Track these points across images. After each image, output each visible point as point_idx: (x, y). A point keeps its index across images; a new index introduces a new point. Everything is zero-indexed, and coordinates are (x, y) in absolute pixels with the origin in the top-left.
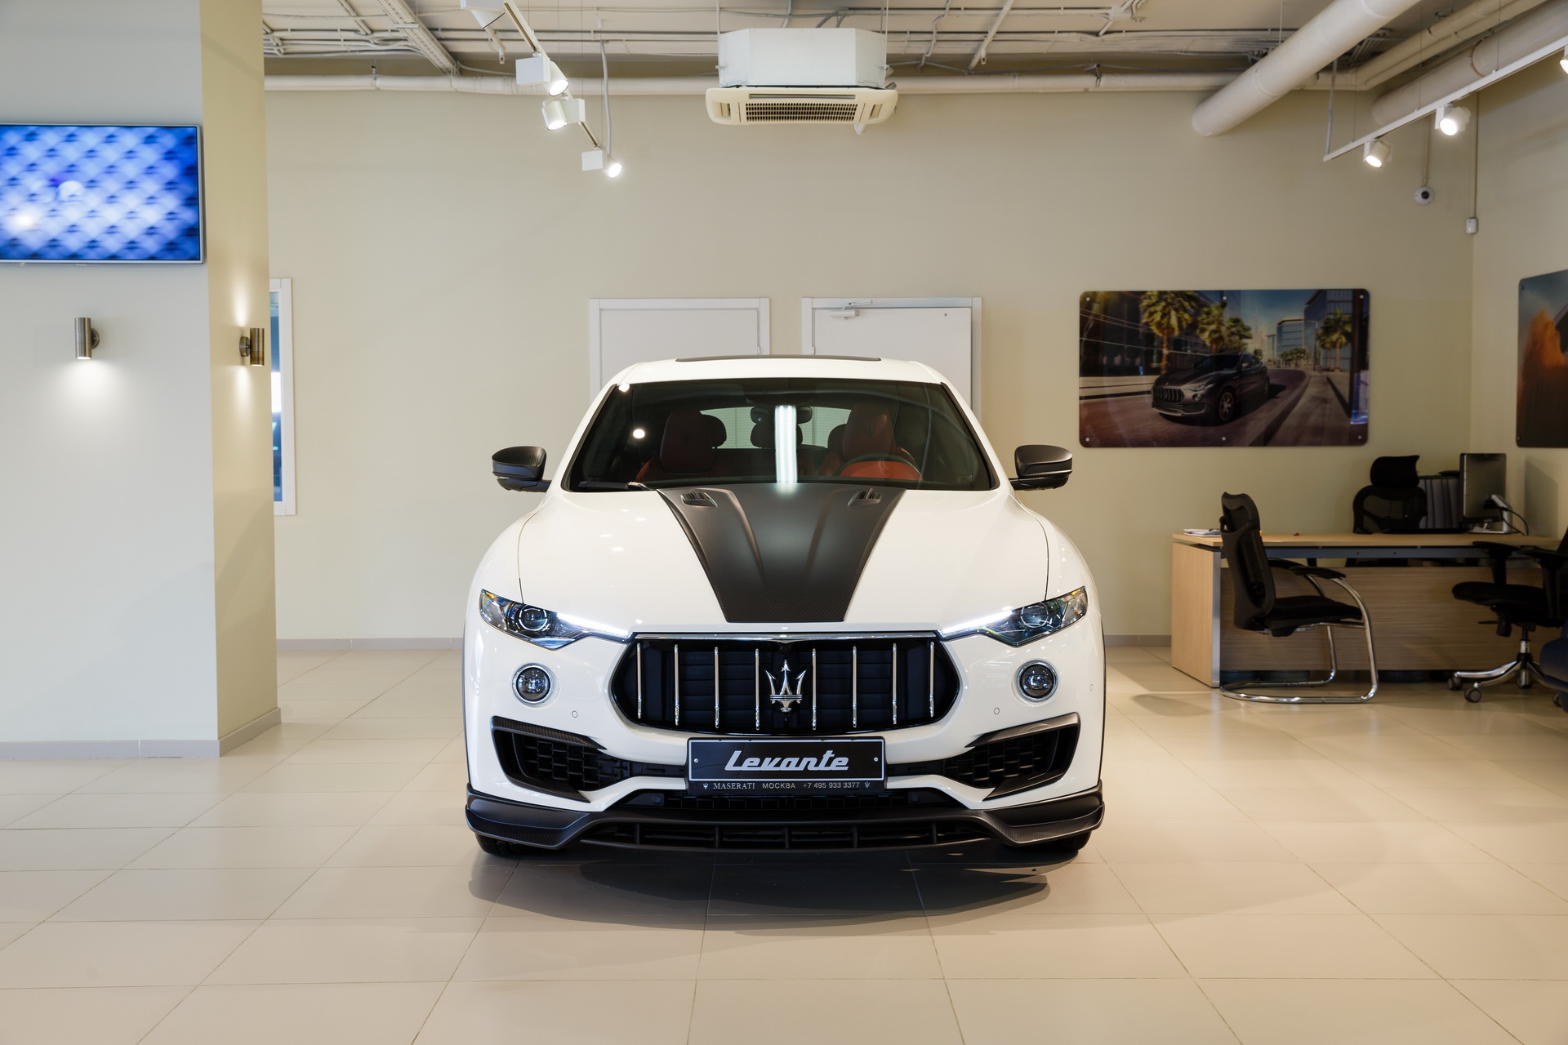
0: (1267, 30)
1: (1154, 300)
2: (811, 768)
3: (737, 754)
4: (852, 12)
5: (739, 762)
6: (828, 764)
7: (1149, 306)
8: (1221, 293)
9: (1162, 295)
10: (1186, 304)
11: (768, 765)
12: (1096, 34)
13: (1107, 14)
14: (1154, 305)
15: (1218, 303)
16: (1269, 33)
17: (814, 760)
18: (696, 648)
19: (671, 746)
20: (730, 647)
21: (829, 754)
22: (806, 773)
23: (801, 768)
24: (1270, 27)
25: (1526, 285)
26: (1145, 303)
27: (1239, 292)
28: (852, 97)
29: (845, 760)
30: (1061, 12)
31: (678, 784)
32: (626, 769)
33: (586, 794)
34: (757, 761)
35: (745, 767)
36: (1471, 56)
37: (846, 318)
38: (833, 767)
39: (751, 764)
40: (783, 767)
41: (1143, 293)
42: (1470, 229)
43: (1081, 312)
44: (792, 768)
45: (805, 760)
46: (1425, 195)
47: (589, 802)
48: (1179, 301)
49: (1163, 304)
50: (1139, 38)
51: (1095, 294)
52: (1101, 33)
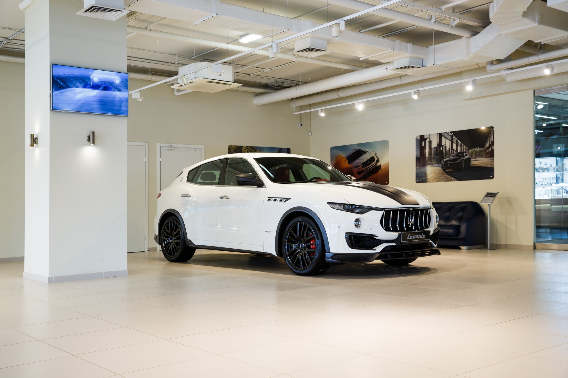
0: (284, 79)
1: (245, 149)
2: (420, 238)
3: (409, 235)
4: (207, 60)
5: (409, 237)
6: (422, 237)
7: (244, 150)
8: (260, 147)
9: (247, 147)
10: (252, 150)
11: (414, 238)
12: (249, 75)
13: (264, 70)
14: (245, 150)
15: (259, 150)
16: (285, 80)
17: (420, 235)
18: (395, 211)
19: (394, 235)
20: (402, 211)
21: (423, 234)
22: (419, 239)
23: (419, 238)
24: (285, 79)
25: (332, 149)
26: (243, 149)
27: (264, 147)
28: (230, 85)
29: (425, 235)
30: (255, 68)
31: (394, 244)
32: (381, 242)
33: (374, 248)
34: (412, 236)
35: (410, 238)
36: (338, 92)
37: (171, 150)
38: (423, 237)
39: (411, 237)
40: (416, 238)
41: (243, 146)
42: (310, 134)
43: (228, 151)
44: (417, 238)
45: (419, 236)
46: (301, 125)
47: (376, 250)
48: (251, 149)
49: (247, 150)
50: (256, 77)
51: (232, 146)
52: (250, 75)
